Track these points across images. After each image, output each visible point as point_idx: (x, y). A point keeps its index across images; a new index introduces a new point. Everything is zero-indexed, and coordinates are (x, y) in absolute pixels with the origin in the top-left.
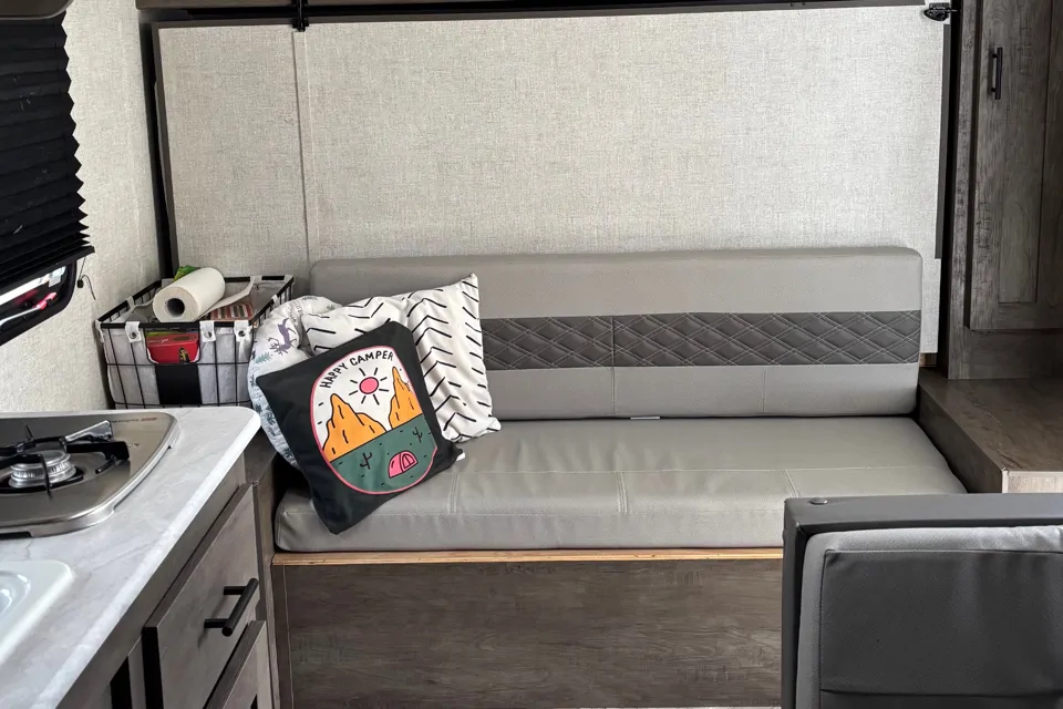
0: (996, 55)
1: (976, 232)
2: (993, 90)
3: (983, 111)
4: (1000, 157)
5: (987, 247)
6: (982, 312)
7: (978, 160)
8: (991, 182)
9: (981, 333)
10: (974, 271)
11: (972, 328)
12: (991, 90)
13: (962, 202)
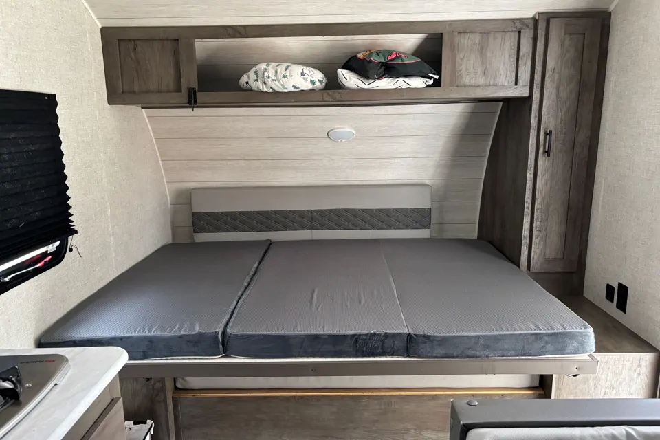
0: (548, 134)
1: (535, 224)
2: (546, 152)
3: (540, 163)
4: (548, 186)
5: (540, 231)
6: (536, 263)
7: (537, 187)
8: (544, 198)
9: (536, 273)
10: (533, 242)
11: (531, 270)
12: (545, 152)
13: (528, 208)
